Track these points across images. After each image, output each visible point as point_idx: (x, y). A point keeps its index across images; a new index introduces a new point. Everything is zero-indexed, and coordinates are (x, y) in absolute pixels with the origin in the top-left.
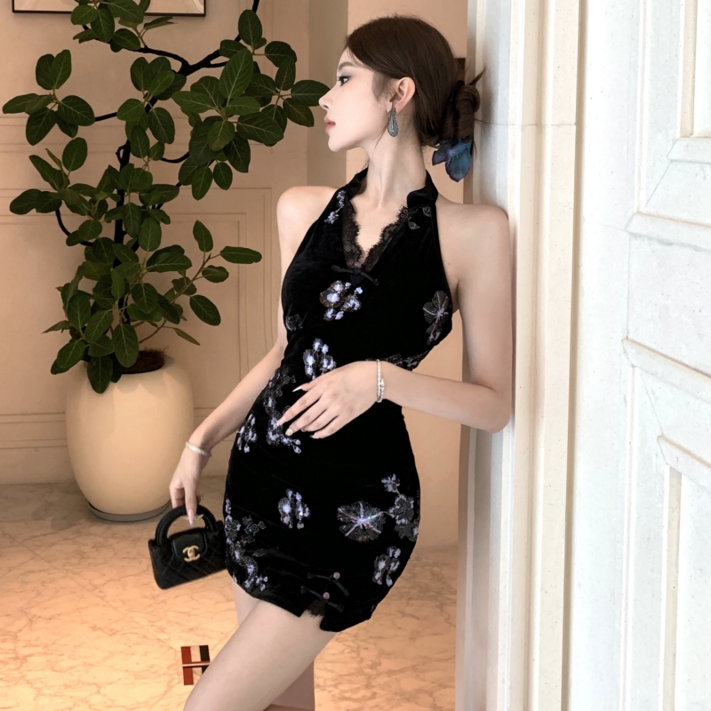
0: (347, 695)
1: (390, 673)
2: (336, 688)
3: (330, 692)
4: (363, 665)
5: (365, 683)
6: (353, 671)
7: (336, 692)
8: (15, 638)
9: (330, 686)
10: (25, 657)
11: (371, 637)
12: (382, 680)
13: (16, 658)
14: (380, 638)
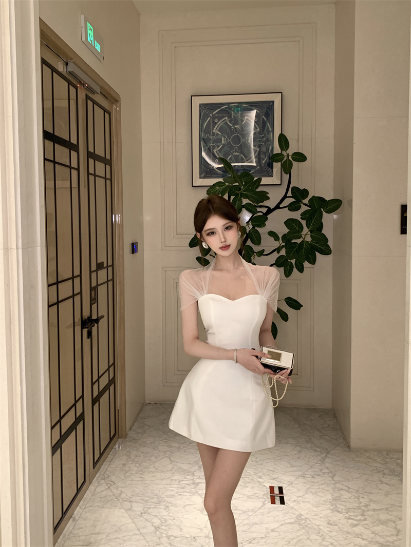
0: (352, 517)
1: (374, 510)
3: (344, 515)
4: (361, 505)
5: (361, 513)
6: (355, 507)
7: (346, 515)
8: (193, 474)
9: (344, 512)
10: (198, 484)
11: (366, 492)
12: (371, 513)
13: (193, 483)
14: (370, 493)
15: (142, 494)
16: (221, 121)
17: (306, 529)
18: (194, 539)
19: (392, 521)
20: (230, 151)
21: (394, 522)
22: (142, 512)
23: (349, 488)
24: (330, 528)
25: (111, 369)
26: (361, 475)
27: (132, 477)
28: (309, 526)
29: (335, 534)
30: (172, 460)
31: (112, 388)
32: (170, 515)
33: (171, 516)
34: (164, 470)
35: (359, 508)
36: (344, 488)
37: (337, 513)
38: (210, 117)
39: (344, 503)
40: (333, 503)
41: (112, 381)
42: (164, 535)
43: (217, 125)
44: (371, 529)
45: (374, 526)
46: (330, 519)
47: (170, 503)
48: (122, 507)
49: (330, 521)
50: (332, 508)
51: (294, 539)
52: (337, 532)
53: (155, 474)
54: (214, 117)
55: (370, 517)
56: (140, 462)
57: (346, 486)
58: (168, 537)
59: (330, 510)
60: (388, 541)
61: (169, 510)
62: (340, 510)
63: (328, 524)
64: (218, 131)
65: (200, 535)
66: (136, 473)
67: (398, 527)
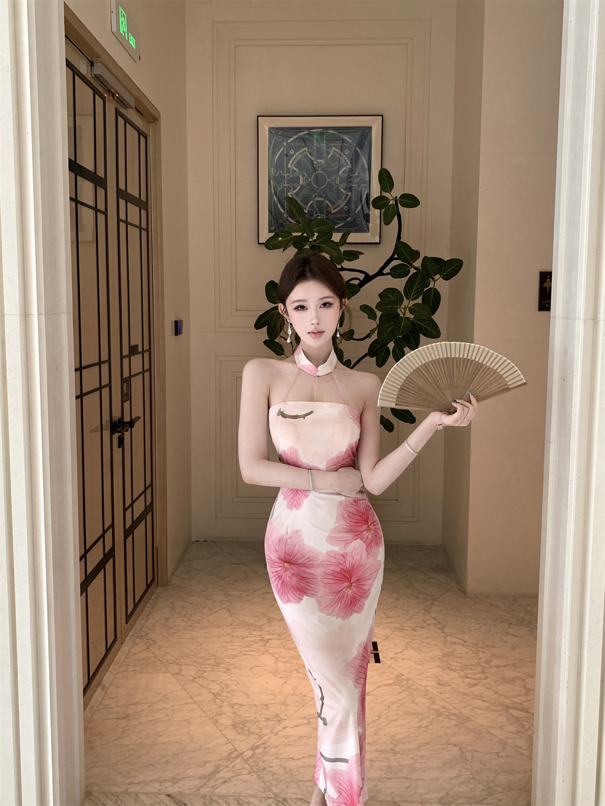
0: (469, 676)
1: (498, 667)
2: (463, 671)
3: (459, 673)
4: (480, 661)
5: (481, 671)
6: (474, 664)
7: (462, 673)
8: (261, 629)
9: (459, 670)
10: (268, 640)
11: (487, 646)
12: (492, 670)
13: (262, 640)
14: (493, 647)
15: (193, 655)
16: (298, 153)
17: (410, 691)
18: (265, 707)
19: (520, 679)
20: (311, 196)
21: (523, 680)
22: (195, 676)
23: (466, 642)
24: (441, 689)
25: (149, 492)
26: (480, 625)
27: (179, 634)
28: (413, 687)
29: (447, 695)
30: (231, 612)
31: (149, 517)
32: (232, 679)
33: (235, 681)
34: (221, 625)
35: (478, 664)
36: (458, 641)
37: (448, 671)
38: (284, 146)
39: (458, 660)
40: (443, 659)
41: (149, 509)
42: (225, 703)
43: (293, 158)
44: (493, 688)
45: (497, 685)
46: (440, 678)
47: (231, 664)
48: (167, 671)
49: (440, 680)
50: (442, 665)
51: (395, 703)
52: (450, 693)
53: (210, 629)
54: (289, 147)
55: (493, 675)
56: (188, 615)
57: (461, 639)
58: (232, 706)
59: (439, 667)
60: (516, 703)
61: (231, 673)
62: (452, 667)
63: (438, 684)
64: (295, 166)
65: (273, 702)
66: (185, 629)
67: (528, 686)
